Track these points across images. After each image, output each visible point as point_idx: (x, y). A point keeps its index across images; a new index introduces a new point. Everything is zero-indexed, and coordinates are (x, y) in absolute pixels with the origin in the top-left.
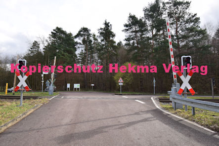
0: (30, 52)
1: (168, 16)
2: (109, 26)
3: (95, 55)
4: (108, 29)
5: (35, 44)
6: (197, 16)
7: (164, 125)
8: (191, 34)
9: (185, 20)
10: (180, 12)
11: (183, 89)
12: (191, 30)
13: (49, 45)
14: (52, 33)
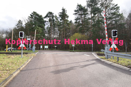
0: (16, 27)
1: (101, 5)
2: (65, 11)
3: (56, 29)
4: (64, 13)
5: (20, 22)
6: (118, 6)
7: (104, 66)
8: (114, 16)
9: (111, 8)
10: (108, 3)
11: (112, 48)
12: (114, 14)
13: (28, 22)
14: (31, 15)
